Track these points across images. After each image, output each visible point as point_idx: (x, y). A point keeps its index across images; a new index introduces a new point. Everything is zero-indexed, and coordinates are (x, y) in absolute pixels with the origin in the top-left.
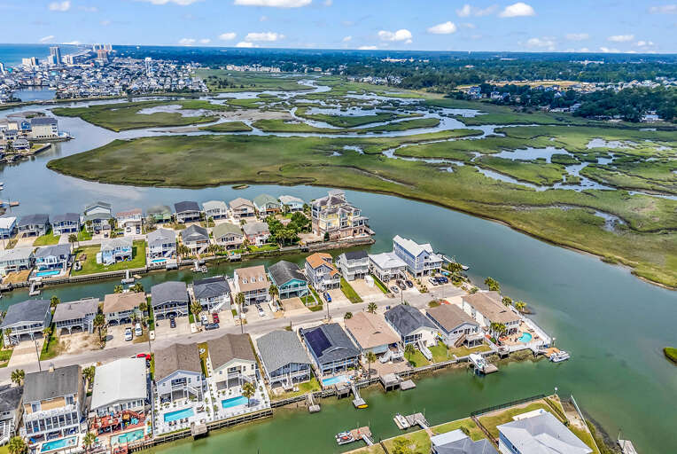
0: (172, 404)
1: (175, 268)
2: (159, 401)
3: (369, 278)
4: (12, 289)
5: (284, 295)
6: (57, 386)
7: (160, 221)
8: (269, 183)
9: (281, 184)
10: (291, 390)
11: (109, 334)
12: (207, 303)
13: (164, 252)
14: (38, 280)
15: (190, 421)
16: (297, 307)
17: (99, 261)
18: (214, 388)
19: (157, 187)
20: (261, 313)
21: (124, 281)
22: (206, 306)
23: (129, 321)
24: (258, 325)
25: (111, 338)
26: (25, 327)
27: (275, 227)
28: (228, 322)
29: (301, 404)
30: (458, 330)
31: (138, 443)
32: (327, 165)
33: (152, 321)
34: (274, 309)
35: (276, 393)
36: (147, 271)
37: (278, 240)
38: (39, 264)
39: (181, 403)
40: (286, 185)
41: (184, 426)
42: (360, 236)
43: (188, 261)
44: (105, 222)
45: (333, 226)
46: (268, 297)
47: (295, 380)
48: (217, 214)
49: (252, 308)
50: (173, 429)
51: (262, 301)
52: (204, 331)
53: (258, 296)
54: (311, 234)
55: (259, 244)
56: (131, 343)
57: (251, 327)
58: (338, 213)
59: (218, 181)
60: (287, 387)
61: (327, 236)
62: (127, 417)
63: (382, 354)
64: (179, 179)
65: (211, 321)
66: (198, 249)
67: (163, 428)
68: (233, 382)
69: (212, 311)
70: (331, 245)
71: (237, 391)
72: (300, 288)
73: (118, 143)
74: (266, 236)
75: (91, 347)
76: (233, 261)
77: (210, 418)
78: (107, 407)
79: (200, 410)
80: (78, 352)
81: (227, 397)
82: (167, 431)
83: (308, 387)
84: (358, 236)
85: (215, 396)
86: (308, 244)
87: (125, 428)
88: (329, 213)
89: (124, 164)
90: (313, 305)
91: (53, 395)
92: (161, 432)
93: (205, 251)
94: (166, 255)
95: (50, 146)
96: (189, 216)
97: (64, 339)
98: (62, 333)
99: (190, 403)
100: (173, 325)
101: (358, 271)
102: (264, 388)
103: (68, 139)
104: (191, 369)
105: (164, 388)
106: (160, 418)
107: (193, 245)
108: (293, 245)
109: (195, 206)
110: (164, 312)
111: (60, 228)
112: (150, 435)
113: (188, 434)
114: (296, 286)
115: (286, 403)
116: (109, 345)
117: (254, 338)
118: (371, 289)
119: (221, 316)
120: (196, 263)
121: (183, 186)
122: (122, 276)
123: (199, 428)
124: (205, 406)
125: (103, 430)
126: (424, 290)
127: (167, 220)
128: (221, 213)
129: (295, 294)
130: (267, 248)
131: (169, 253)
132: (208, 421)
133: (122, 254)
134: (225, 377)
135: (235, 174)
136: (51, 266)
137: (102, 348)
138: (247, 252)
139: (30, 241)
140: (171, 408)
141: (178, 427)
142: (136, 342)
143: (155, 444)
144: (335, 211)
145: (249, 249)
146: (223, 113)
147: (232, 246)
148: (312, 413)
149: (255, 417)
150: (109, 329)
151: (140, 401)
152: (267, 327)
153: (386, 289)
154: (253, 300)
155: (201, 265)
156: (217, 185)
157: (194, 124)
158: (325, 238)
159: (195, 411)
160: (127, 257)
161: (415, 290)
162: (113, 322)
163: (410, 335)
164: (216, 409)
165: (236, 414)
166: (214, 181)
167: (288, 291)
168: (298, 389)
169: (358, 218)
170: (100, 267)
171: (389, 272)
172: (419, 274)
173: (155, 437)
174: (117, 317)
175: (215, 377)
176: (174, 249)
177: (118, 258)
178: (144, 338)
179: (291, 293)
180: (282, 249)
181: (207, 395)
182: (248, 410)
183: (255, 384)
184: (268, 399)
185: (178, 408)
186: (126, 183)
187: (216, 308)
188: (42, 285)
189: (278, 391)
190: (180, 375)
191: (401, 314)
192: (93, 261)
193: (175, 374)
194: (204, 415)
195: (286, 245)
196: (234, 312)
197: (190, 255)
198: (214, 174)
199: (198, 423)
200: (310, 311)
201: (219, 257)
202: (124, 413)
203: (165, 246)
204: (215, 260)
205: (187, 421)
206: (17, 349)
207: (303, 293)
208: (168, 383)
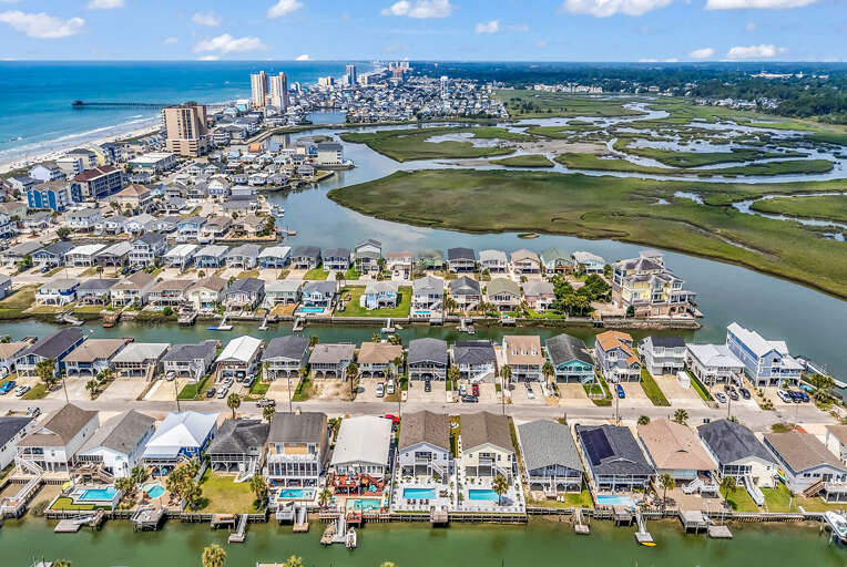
0: (413, 479)
1: (439, 324)
2: (400, 472)
3: (683, 375)
4: (278, 322)
5: (561, 378)
6: (301, 431)
7: (431, 268)
8: (565, 234)
9: (580, 237)
10: (554, 498)
11: (360, 385)
12: (468, 370)
13: (430, 304)
14: (302, 315)
15: (430, 504)
16: (577, 396)
17: (362, 304)
18: (463, 472)
19: (433, 228)
20: (531, 395)
21: (384, 329)
22: (467, 373)
23: (383, 375)
24: (525, 408)
25: (363, 390)
26: (283, 363)
27: (562, 290)
28: (489, 398)
29: (565, 519)
30: (812, 473)
31: (373, 513)
32: (648, 216)
33: (407, 380)
34: (547, 392)
35: (535, 497)
36: (410, 322)
37: (564, 307)
38: (306, 299)
39: (424, 481)
40: (586, 237)
41: (424, 508)
42: (679, 316)
43: (453, 317)
44: (374, 263)
45: (641, 297)
46: (542, 376)
47: (560, 487)
48: (495, 266)
49: (520, 386)
50: (411, 508)
51: (534, 380)
52: (461, 401)
53: (528, 373)
54: (609, 305)
55: (539, 308)
56: (381, 400)
57: (518, 409)
58: (650, 282)
59: (502, 226)
60: (550, 493)
61: (631, 311)
62: (365, 482)
63: (687, 482)
64: (457, 221)
65: (470, 393)
66: (467, 305)
67: (401, 504)
68: (485, 471)
69: (472, 381)
70: (636, 323)
71: (487, 482)
72: (584, 373)
73: (401, 175)
74: (549, 301)
75: (342, 396)
76: (505, 325)
77: (453, 507)
78: (348, 465)
79: (443, 494)
80: (329, 399)
81: (476, 486)
82: (404, 509)
83: (576, 500)
84: (677, 316)
85: (463, 481)
86: (603, 317)
87: (362, 493)
88: (638, 280)
89: (403, 199)
90: (599, 397)
91: (296, 440)
92: (397, 509)
93: (475, 308)
94: (431, 307)
95: (333, 174)
96: (462, 265)
97: (317, 382)
98: (317, 376)
99: (433, 482)
100: (428, 388)
101: (668, 364)
102: (521, 488)
103: (351, 168)
104: (437, 444)
105: (407, 459)
106: (399, 492)
107: (461, 300)
108: (584, 316)
109: (470, 253)
110: (420, 371)
111: (330, 263)
112: (386, 508)
113: (426, 518)
114: (579, 369)
115: (546, 513)
116: (359, 398)
117: (517, 422)
118: (685, 391)
119: (482, 387)
120: (463, 321)
121: (462, 229)
122: (382, 324)
123: (439, 514)
124: (449, 491)
125: (341, 490)
126: (768, 407)
127: (438, 267)
128: (499, 266)
129: (577, 379)
130: (549, 315)
131: (435, 305)
132: (450, 509)
133: (384, 299)
134: (475, 462)
135: (525, 220)
136: (316, 303)
137: (352, 400)
138: (524, 317)
139: (301, 273)
140: (412, 484)
141: (417, 508)
142: (387, 400)
143: (391, 520)
144: (646, 278)
145: (526, 314)
146: (521, 144)
147: (507, 307)
148: (578, 534)
149: (507, 519)
150: (362, 380)
151: (380, 468)
152: (534, 413)
153: (707, 394)
154: (522, 376)
155: (468, 324)
156: (501, 231)
157: (486, 156)
158: (629, 312)
159: (438, 494)
160: (391, 303)
161: (753, 404)
162: (366, 374)
163: (732, 464)
164: (461, 497)
165: (483, 510)
166: (497, 226)
167: (567, 373)
168: (563, 499)
169: (679, 291)
170: (363, 310)
171: (715, 372)
172: (762, 383)
173: (391, 512)
174: (370, 368)
175: (465, 460)
176: (440, 301)
177: (382, 304)
178: (395, 397)
179: (571, 377)
180: (567, 319)
181: (453, 478)
182: (498, 509)
183: (510, 479)
184: (523, 503)
185: (420, 486)
186: (402, 221)
187: (477, 378)
188: (306, 321)
189: (537, 495)
190: (425, 448)
191: (723, 433)
192: (357, 304)
193: (420, 446)
194: (446, 502)
195: (574, 316)
196: (498, 388)
197: (458, 311)
198: (499, 218)
199: (438, 509)
200: (593, 404)
201: (489, 318)
202: (363, 477)
203: (431, 296)
204: (485, 321)
205: (427, 503)
206: (273, 384)
207: (587, 380)
208: (412, 453)
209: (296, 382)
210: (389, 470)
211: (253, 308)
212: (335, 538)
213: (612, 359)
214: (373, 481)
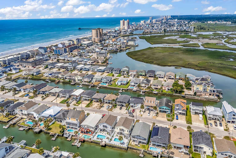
1: (135, 91)
2: (100, 130)
3: (201, 116)
4: (94, 86)
5: (161, 111)
6: (75, 115)
7: (141, 75)
8: (191, 68)
9: (195, 69)
10: (137, 145)
11: (104, 105)
12: (133, 105)
14: (100, 85)
16: (163, 117)
17: (117, 84)
18: (116, 133)
19: (150, 64)
20: (149, 115)
21: (119, 91)
23: (110, 103)
24: (145, 118)
25: (104, 107)
26: (86, 97)
29: (138, 152)
30: (224, 154)
31: (87, 139)
33: (116, 106)
34: (154, 115)
36: (127, 90)
37: (174, 90)
38: (103, 81)
39: (104, 134)
40: (197, 70)
41: (100, 141)
42: (212, 97)
43: (140, 90)
44: (126, 73)
45: (200, 90)
47: (140, 142)
49: (147, 112)
50: (97, 140)
51: (152, 110)
52: (128, 114)
53: (150, 108)
54: (190, 91)
55: (167, 90)
56: (107, 110)
57: (143, 118)
58: (202, 85)
59: (171, 64)
60: (136, 143)
61: (195, 94)
62: (88, 131)
63: (180, 148)
64: (158, 62)
66: (145, 87)
67: (95, 139)
68: (121, 134)
69: (134, 108)
70: (196, 98)
73: (150, 48)
74: (170, 88)
75: (97, 108)
76: (154, 94)
77: (107, 142)
78: (85, 126)
79: (108, 138)
80: (94, 108)
81: (117, 138)
83: (144, 147)
84: (211, 97)
85: (115, 136)
86: (186, 95)
87: (87, 134)
88: (198, 84)
89: (146, 55)
90: (170, 118)
93: (147, 88)
94: (135, 86)
95: (131, 48)
96: (150, 75)
97: (94, 103)
99: (107, 134)
101: (197, 111)
103: (137, 46)
105: (101, 127)
106: (97, 135)
108: (179, 93)
110: (120, 104)
111: (115, 72)
112: (91, 139)
113: (99, 143)
114: (166, 109)
115: (133, 149)
116: (102, 109)
118: (200, 121)
119: (136, 111)
121: (158, 65)
122: (119, 89)
123: (103, 144)
125: (82, 132)
126: (227, 130)
127: (143, 75)
128: (161, 76)
129: (165, 112)
130: (170, 92)
135: (180, 63)
137: (99, 109)
138: (161, 92)
139: (107, 74)
140: (101, 134)
142: (109, 110)
143: (91, 142)
144: (201, 84)
145: (162, 91)
146: (192, 40)
147: (157, 88)
149: (121, 148)
151: (93, 128)
153: (207, 122)
154: (148, 109)
155: (143, 92)
156: (170, 66)
157: (179, 43)
158: (194, 94)
159: (106, 138)
160: (124, 84)
161: (222, 128)
162: (106, 103)
163: (199, 146)
164: (111, 140)
165: (115, 144)
166: (169, 64)
168: (139, 146)
169: (213, 89)
170: (116, 85)
171: (211, 116)
172: (229, 122)
174: (107, 101)
176: (137, 85)
177: (121, 84)
178: (111, 110)
179: (163, 111)
180: (174, 94)
182: (120, 145)
183: (127, 137)
184: (127, 145)
185: (103, 135)
186: (142, 61)
187: (136, 108)
188: (101, 87)
189: (133, 143)
191: (199, 135)
192: (115, 83)
193: (104, 124)
194: (107, 140)
195: (176, 93)
196: (140, 111)
197: (142, 88)
198: (171, 62)
199: (104, 142)
200: (167, 120)
201: (150, 91)
202: (88, 129)
203: (135, 83)
205: (102, 140)
206: (83, 102)
207: (168, 113)
208: (102, 125)
209: (88, 102)
210: (96, 129)
211: (89, 82)
212: (75, 144)
213: (177, 108)
214: (90, 131)
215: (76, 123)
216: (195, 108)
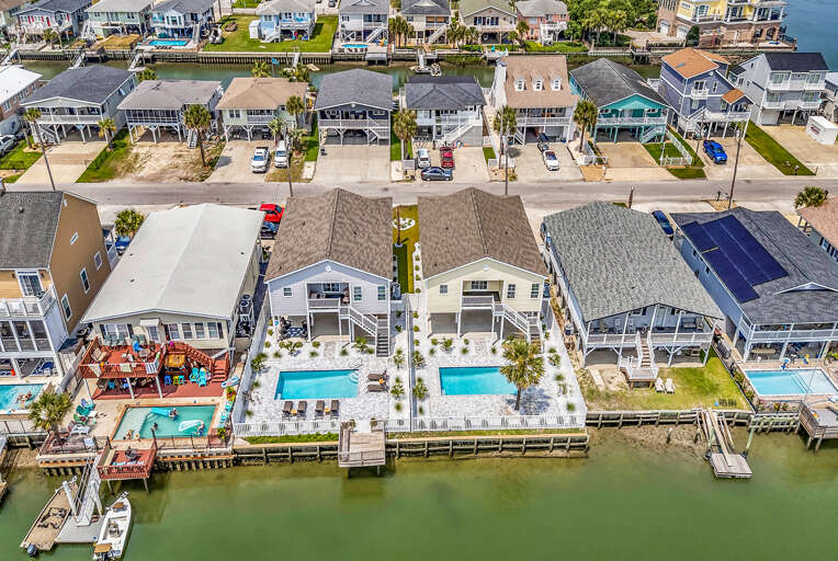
0: (307, 347)
1: (382, 61)
2: (276, 327)
5: (604, 133)
10: (648, 384)
11: (226, 153)
12: (432, 122)
13: (367, 32)
14: (147, 49)
15: (345, 414)
16: (635, 163)
17: (253, 34)
18: (423, 323)
20: (551, 163)
22: (430, 130)
23: (269, 136)
24: (544, 188)
25: (227, 161)
26: (71, 111)
28: (472, 170)
29: (682, 436)
31: (185, 449)
33: (316, 144)
34: (581, 159)
35: (598, 380)
36: (333, 60)
37: (586, 34)
38: (157, 26)
39: (331, 351)
41: (326, 425)
42: (767, 45)
43: (406, 52)
45: (710, 13)
46: (570, 128)
47: (662, 354)
49: (530, 150)
50: (291, 428)
51: (553, 139)
52: (419, 180)
53: (544, 124)
54: (653, 32)
55: (544, 37)
56: (261, 179)
57: (531, 189)
60: (634, 369)
61: (694, 36)
62: (175, 361)
65: (437, 161)
66: (428, 33)
67: (266, 418)
68: (477, 320)
69: (440, 143)
71: (484, 349)
72: (646, 121)
74: (562, 25)
75: (182, 173)
77: (397, 417)
78: (129, 322)
79: (379, 383)
80: (155, 179)
81: (455, 359)
82: (274, 430)
83: (704, 388)
84: (764, 45)
85: (424, 348)
86: (649, 47)
87: (170, 390)
90: (679, 163)
92: (255, 431)
93: (441, 39)
94: (370, 37)
97: (141, 149)
98: (143, 138)
99: (354, 353)
101: (790, 104)
102: (564, 356)
104: (365, 265)
105: (288, 301)
106: (268, 381)
107: (419, 25)
108: (619, 46)
110: (342, 126)
112: (224, 435)
113: (327, 455)
114: (638, 113)
115: (631, 422)
116: (216, 176)
117: (535, 216)
119: (459, 155)
120: (421, 57)
122: (285, 61)
123: (364, 448)
124: (393, 373)
125: (112, 386)
129: (631, 133)
130: (561, 47)
131: (376, 33)
132: (393, 426)
133: (293, 25)
134: (454, 303)
136: (176, 31)
137: (203, 179)
138: (521, 51)
140: (302, 361)
141: (307, 426)
142: (274, 178)
143: (237, 462)
145: (524, 46)
147: (492, 36)
148: (723, 478)
149: (532, 447)
150: (228, 145)
151: (217, 326)
154: (532, 132)
155: (429, 62)
158: (689, 37)
159: (363, 384)
160: (301, 32)
162: (238, 133)
164: (419, 393)
165: (476, 424)
167: (616, 122)
168: (670, 385)
170: (253, 44)
173: (239, 443)
174: (243, 121)
175: (427, 299)
176: (383, 27)
177: (286, 32)
178: (290, 173)
179: (622, 130)
180: (592, 52)
181: (401, 341)
182: (515, 419)
183: (535, 336)
184: (577, 398)
185: (322, 363)
187: (449, 138)
188: (152, 59)
189: (606, 376)
190: (330, 274)
192: (245, 35)
194: (382, 405)
195: (604, 45)
196: (489, 153)
197: (413, 42)
199: (363, 427)
200: (670, 176)
201: (465, 52)
202: (172, 348)
203: (368, 18)
204: (458, 56)
205: (335, 412)
206: (55, 151)
207: (650, 135)
208: (299, 288)
209: (95, 148)
210: (245, 328)
211: (67, 38)
212: (70, 532)
213: (696, 95)
214: (195, 360)
215: (26, 317)
216: (786, 86)
